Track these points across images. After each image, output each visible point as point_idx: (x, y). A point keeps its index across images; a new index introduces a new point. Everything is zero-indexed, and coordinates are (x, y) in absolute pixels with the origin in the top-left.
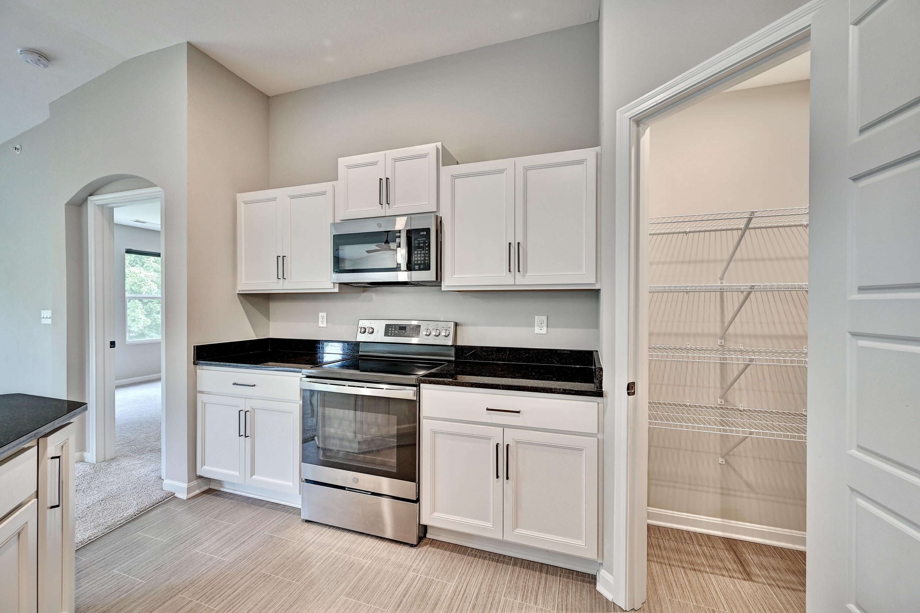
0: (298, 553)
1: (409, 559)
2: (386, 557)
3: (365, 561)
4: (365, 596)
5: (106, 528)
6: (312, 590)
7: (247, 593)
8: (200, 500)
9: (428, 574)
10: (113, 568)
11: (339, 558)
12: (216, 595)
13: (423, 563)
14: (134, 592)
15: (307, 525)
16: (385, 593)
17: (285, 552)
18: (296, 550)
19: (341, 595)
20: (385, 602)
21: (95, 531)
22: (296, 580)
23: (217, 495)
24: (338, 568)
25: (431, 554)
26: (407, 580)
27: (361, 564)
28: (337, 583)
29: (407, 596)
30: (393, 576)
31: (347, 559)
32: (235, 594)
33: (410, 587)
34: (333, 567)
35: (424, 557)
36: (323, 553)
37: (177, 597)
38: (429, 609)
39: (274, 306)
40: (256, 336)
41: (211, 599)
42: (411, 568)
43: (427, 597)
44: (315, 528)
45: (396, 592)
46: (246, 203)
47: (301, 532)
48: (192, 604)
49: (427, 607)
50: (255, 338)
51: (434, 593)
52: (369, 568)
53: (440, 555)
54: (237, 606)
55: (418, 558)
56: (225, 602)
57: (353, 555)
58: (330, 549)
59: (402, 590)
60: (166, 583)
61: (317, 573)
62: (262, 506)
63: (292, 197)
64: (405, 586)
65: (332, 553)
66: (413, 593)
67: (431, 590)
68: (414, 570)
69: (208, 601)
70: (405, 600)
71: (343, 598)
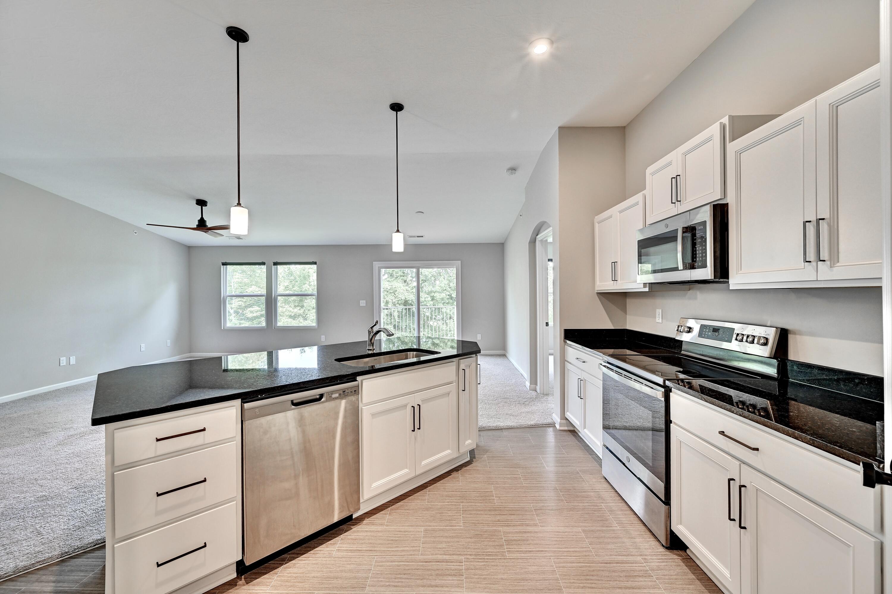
0: (582, 491)
1: (650, 550)
2: (634, 536)
3: (617, 525)
4: (593, 540)
5: (519, 425)
6: (569, 512)
7: (541, 489)
8: (565, 433)
9: (652, 570)
10: (509, 443)
11: (602, 511)
12: (529, 479)
13: (659, 562)
14: (507, 456)
15: (604, 480)
16: (607, 550)
17: (576, 485)
18: (583, 488)
19: (580, 527)
20: (600, 554)
21: (515, 424)
22: (566, 501)
23: (574, 435)
24: (595, 515)
25: (674, 564)
26: (631, 558)
27: (612, 524)
28: (585, 521)
29: (618, 565)
30: (624, 548)
31: (606, 515)
32: (537, 485)
33: (629, 563)
34: (593, 512)
35: (665, 560)
36: (596, 501)
37: (517, 469)
38: (625, 585)
39: (630, 302)
40: (614, 326)
41: (526, 479)
42: (644, 556)
43: (633, 579)
44: (606, 485)
45: (614, 556)
46: (599, 223)
47: (595, 482)
48: (518, 476)
49: (625, 583)
50: (612, 328)
51: (641, 583)
52: (614, 530)
53: (681, 571)
54: (532, 491)
55: (659, 556)
56: (529, 485)
57: (612, 516)
58: (602, 503)
59: (620, 559)
60: (518, 461)
61: (581, 507)
62: (590, 454)
63: (621, 212)
64: (625, 559)
65: (601, 505)
66: (625, 567)
67: (641, 579)
68: (645, 559)
69: (524, 480)
70: (615, 565)
71: (580, 529)
